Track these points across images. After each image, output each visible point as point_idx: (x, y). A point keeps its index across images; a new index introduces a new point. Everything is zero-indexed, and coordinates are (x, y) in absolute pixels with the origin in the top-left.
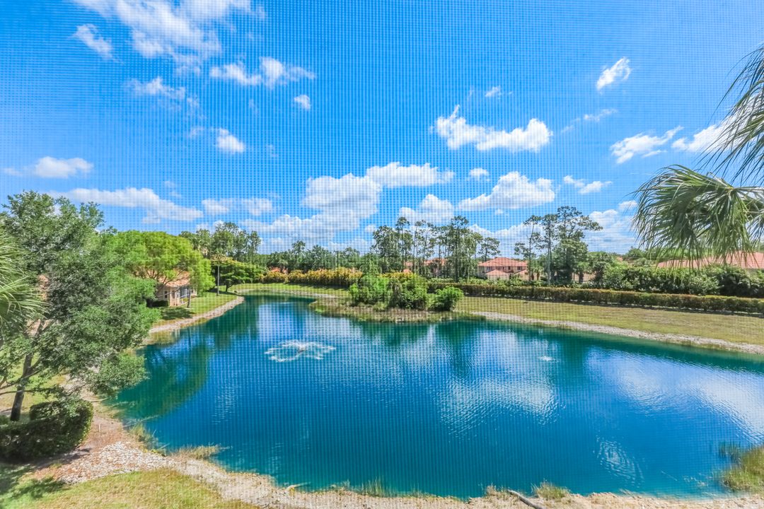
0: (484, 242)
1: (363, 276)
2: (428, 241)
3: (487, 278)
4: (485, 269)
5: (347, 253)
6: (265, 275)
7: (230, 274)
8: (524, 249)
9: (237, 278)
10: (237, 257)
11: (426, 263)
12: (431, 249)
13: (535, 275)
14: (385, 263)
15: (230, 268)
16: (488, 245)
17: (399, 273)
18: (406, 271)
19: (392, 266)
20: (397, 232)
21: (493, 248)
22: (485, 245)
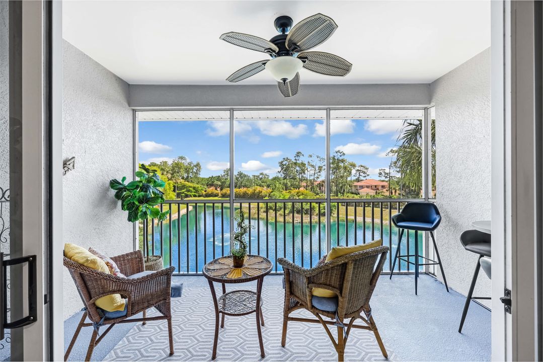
0: (357, 168)
1: (272, 192)
2: (317, 168)
3: (359, 194)
4: (358, 187)
5: (261, 177)
6: (205, 191)
7: (183, 191)
8: (385, 173)
9: (188, 193)
10: (187, 179)
11: (316, 183)
12: (319, 174)
13: (393, 191)
14: (287, 183)
15: (184, 187)
16: (360, 171)
17: (297, 190)
18: (302, 189)
19: (291, 185)
20: (295, 161)
21: (364, 173)
22: (358, 170)
